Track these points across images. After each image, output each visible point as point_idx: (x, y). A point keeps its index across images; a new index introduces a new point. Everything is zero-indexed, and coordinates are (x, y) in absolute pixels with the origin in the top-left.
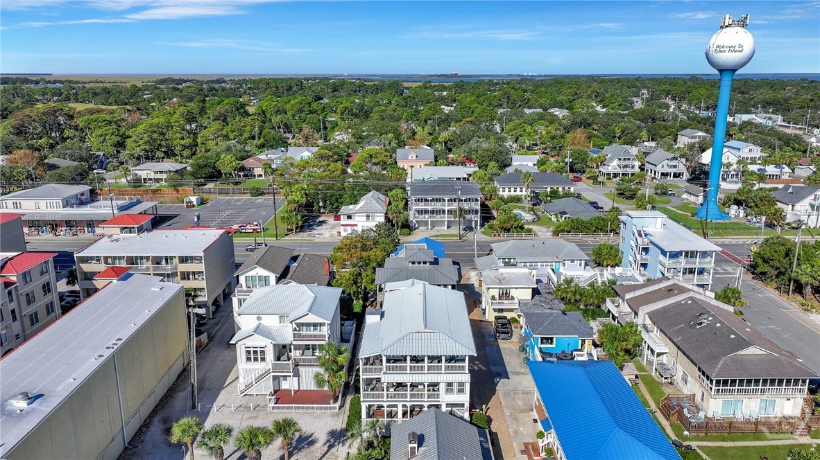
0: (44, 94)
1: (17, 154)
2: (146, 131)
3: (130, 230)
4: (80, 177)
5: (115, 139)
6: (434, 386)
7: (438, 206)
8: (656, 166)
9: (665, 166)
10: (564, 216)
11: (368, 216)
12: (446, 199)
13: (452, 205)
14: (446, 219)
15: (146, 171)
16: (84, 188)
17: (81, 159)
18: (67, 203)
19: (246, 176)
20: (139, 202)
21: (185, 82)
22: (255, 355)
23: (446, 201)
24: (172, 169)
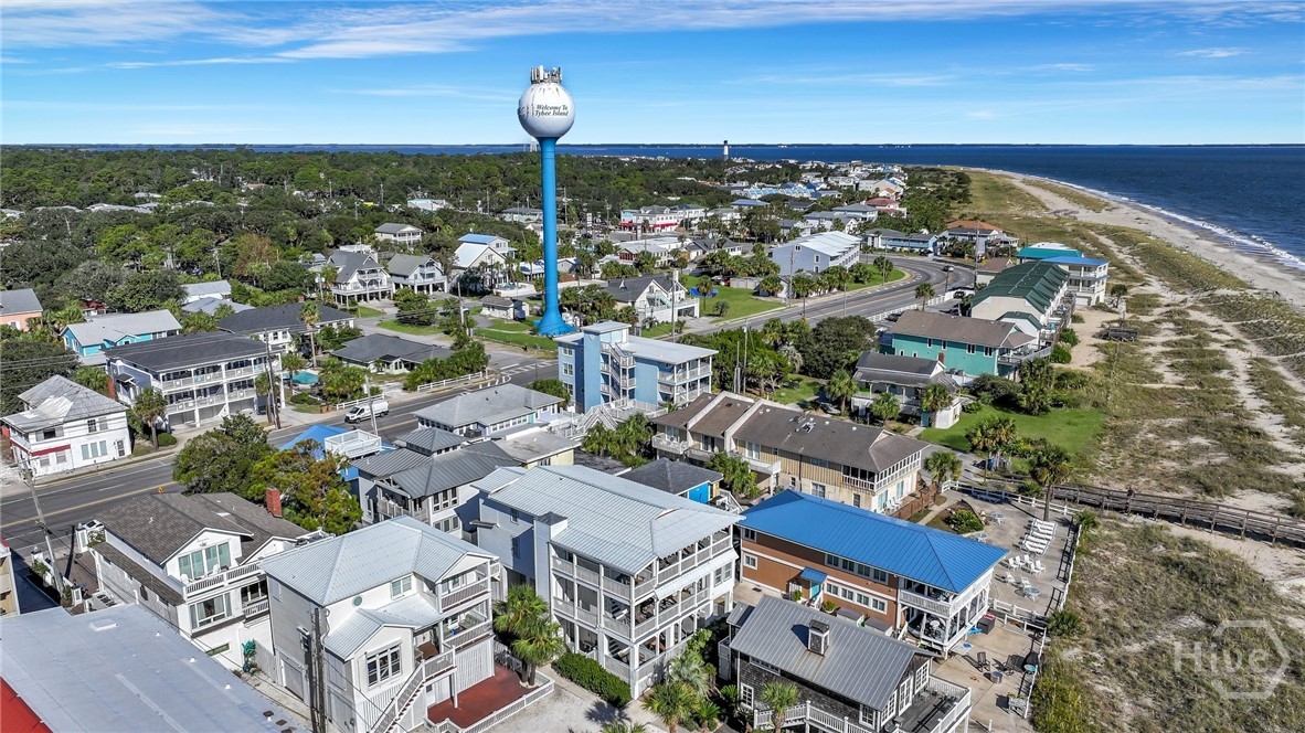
7: (209, 380)
8: (405, 277)
10: (394, 362)
11: (92, 423)
12: (223, 365)
13: (233, 374)
14: (227, 401)
23: (223, 367)
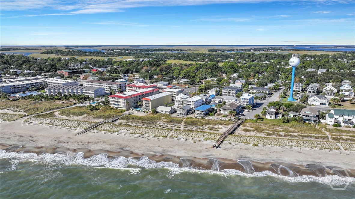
0: (171, 57)
1: (159, 76)
2: (185, 72)
3: (169, 88)
4: (169, 81)
5: (179, 73)
6: (191, 104)
9: (310, 90)
12: (228, 90)
15: (182, 81)
16: (168, 83)
17: (171, 78)
18: (164, 85)
19: (201, 83)
20: (176, 86)
21: (218, 50)
22: (177, 102)
24: (186, 81)
